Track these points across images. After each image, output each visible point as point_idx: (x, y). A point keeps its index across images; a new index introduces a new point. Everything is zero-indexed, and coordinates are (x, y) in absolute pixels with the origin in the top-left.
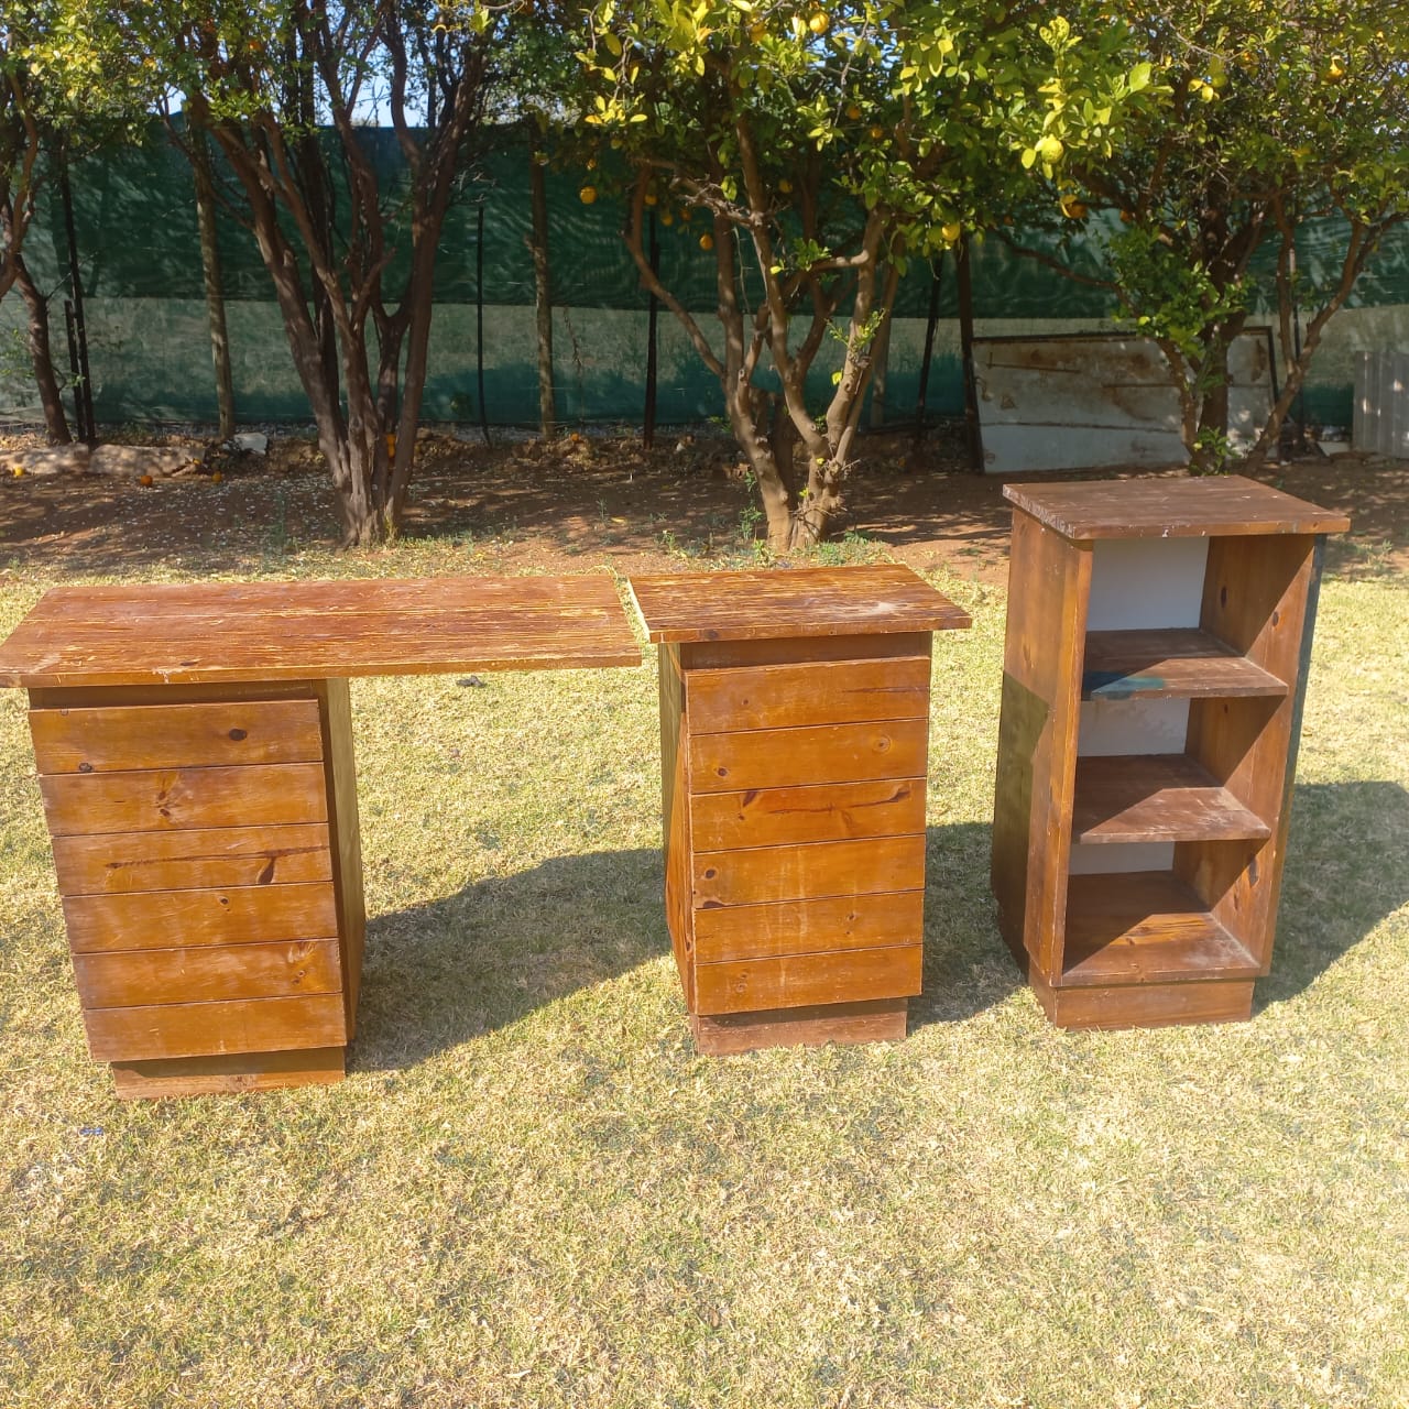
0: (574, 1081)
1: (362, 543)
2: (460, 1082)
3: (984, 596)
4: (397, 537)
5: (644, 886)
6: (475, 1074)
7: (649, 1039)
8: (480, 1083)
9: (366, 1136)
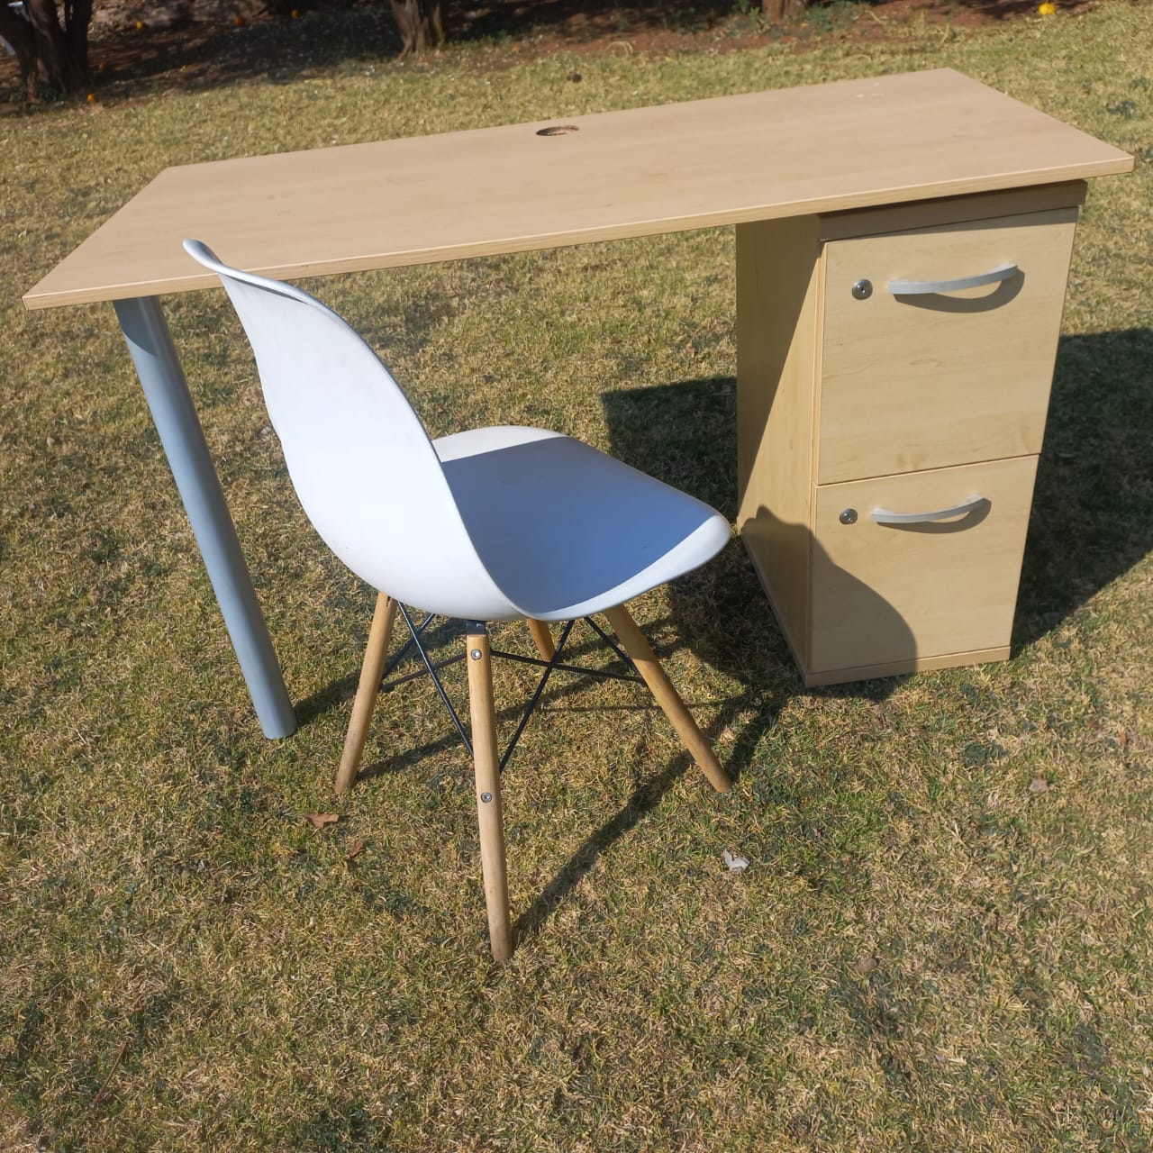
0: (615, 368)
1: (418, 47)
2: (536, 374)
3: (954, 35)
4: (446, 41)
5: (661, 259)
6: (546, 369)
7: (667, 343)
8: (550, 374)
9: (476, 402)
